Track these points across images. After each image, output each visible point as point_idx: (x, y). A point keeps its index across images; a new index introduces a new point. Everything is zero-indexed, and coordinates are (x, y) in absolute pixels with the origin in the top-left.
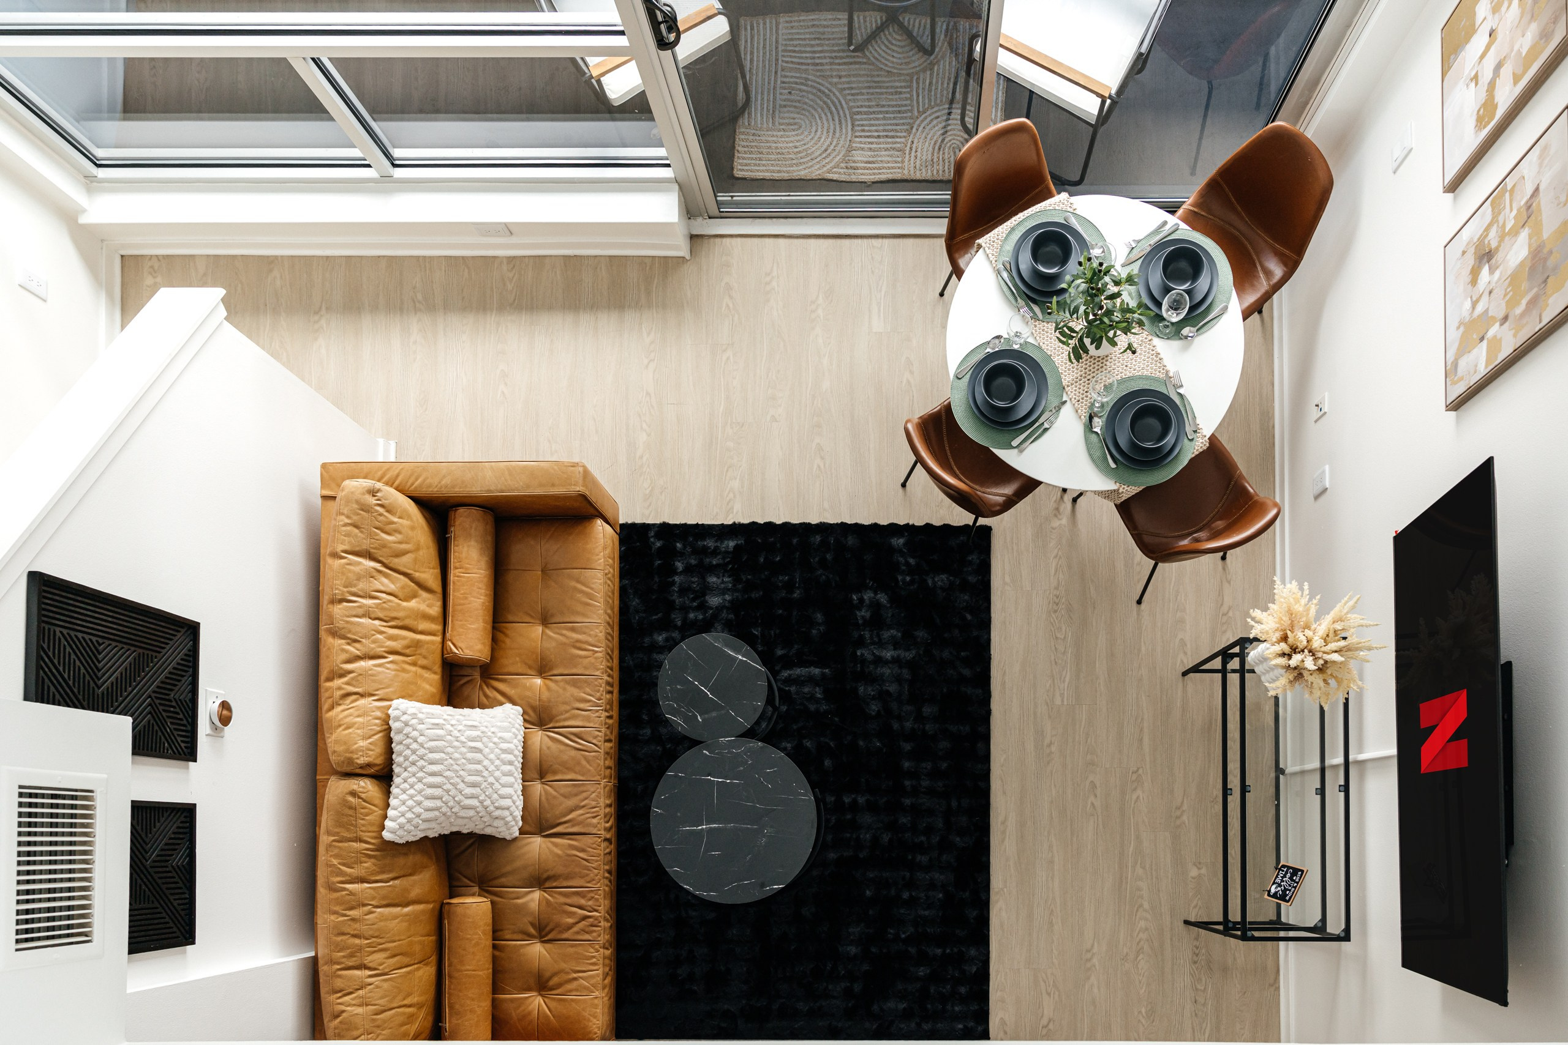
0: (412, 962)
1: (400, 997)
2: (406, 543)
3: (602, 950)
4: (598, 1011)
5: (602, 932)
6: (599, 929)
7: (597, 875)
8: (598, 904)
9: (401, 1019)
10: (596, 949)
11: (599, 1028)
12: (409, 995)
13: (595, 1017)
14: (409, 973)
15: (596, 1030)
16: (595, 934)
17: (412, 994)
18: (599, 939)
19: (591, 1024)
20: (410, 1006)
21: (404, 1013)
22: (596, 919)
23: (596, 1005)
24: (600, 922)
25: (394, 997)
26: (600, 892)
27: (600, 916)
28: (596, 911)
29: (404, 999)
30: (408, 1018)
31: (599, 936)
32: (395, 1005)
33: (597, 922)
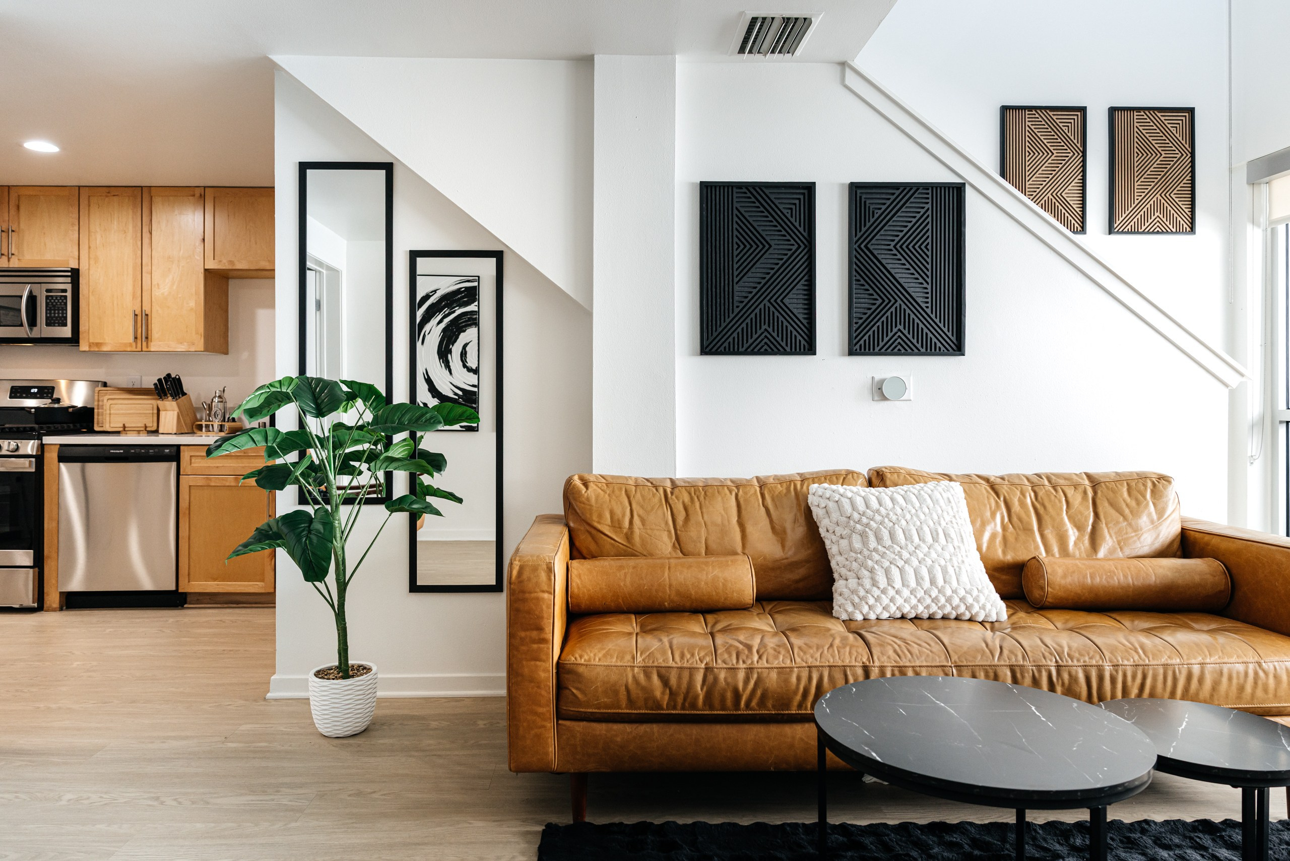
0: (678, 527)
1: (641, 512)
2: (1131, 512)
3: (703, 666)
4: (614, 660)
5: (730, 666)
6: (735, 661)
7: (812, 657)
8: (771, 659)
9: (618, 512)
10: (704, 657)
11: (589, 660)
12: (643, 521)
13: (605, 656)
14: (667, 523)
15: (586, 657)
16: (726, 656)
17: (643, 525)
18: (719, 661)
19: (596, 651)
20: (631, 522)
21: (624, 515)
22: (747, 657)
23: (622, 658)
24: (744, 662)
25: (642, 507)
26: (789, 661)
27: (752, 662)
28: (760, 657)
29: (639, 516)
30: (619, 520)
31: (724, 662)
32: (634, 506)
33: (745, 658)
